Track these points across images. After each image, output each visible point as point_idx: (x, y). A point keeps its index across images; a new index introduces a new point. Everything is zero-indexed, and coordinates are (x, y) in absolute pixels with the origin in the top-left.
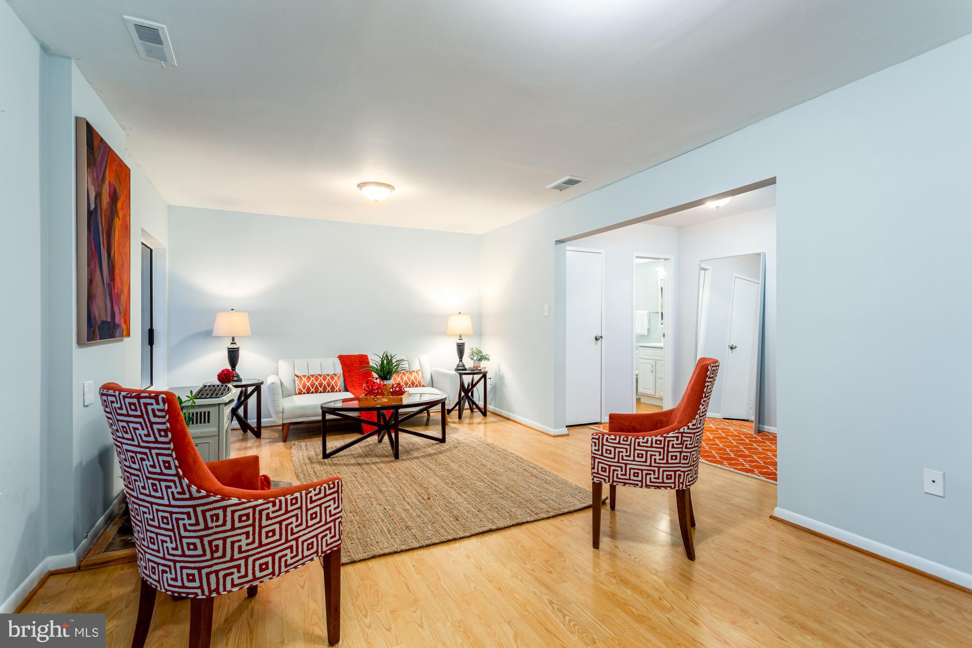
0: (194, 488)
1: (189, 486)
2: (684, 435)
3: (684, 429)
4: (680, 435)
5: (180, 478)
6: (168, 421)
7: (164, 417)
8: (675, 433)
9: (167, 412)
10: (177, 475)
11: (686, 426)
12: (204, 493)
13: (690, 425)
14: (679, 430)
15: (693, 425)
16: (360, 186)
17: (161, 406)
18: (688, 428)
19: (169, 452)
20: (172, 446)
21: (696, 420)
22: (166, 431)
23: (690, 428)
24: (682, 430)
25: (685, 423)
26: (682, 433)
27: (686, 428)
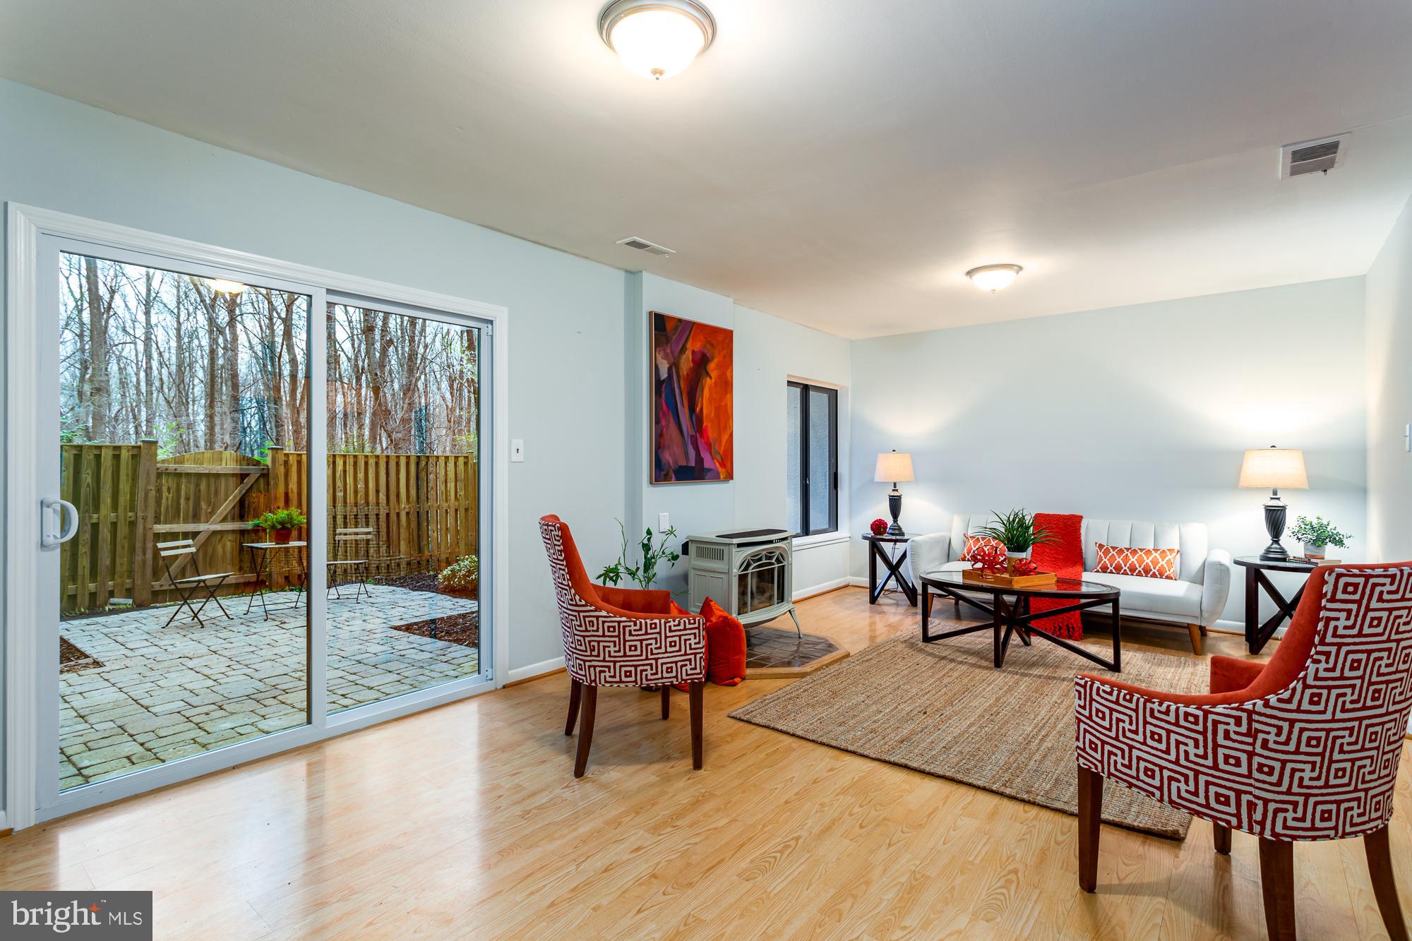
0: (577, 597)
1: (574, 595)
2: (1255, 717)
3: (1254, 705)
4: (1244, 715)
5: (570, 588)
6: (562, 544)
7: (559, 541)
8: (1232, 709)
9: (561, 537)
10: (568, 585)
11: (1261, 698)
12: (583, 602)
13: (1273, 699)
14: (1242, 703)
15: (1280, 700)
16: (969, 273)
17: (556, 533)
18: (1267, 704)
19: (563, 567)
20: (565, 563)
21: (1289, 692)
22: (560, 551)
23: (1271, 704)
24: (1248, 705)
25: (1259, 692)
26: (1250, 713)
27: (1260, 703)
